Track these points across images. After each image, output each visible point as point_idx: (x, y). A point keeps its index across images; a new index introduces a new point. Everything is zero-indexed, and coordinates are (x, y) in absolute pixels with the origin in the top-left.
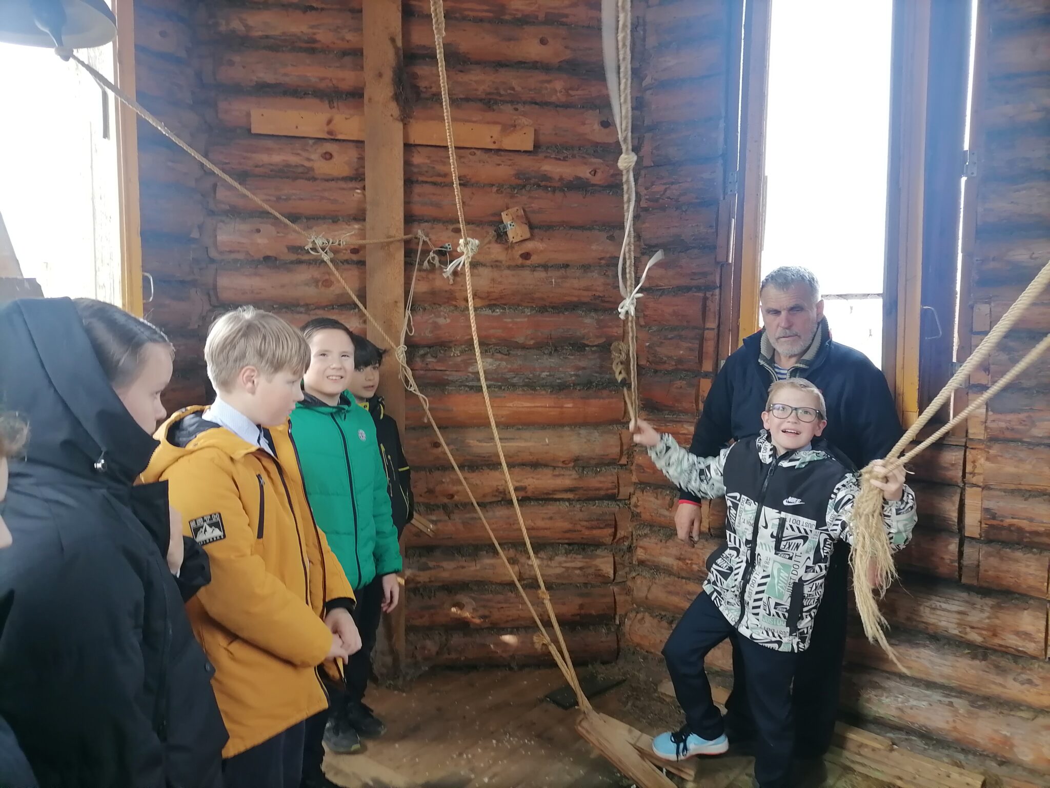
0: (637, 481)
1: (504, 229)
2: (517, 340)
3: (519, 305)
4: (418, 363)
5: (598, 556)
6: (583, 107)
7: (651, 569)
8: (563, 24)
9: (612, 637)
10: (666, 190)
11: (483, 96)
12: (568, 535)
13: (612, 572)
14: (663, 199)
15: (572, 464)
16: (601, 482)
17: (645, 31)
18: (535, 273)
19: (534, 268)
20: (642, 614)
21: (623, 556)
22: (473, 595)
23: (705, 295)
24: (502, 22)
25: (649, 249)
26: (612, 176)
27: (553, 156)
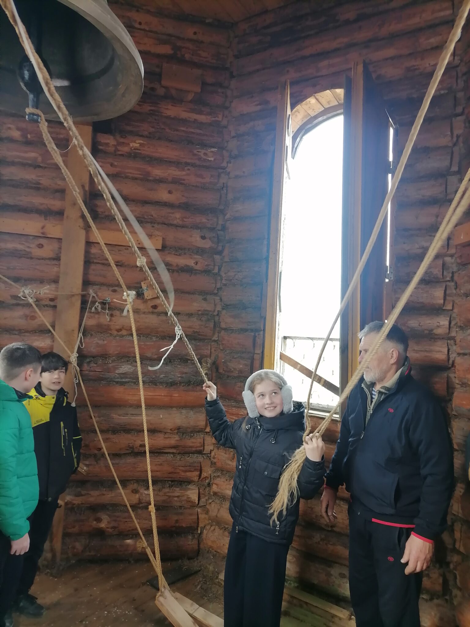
1: (142, 291)
2: (147, 355)
3: (149, 335)
4: (86, 367)
5: (189, 489)
6: (192, 228)
7: (220, 498)
8: (182, 184)
9: (195, 542)
10: (235, 275)
12: (171, 475)
13: (197, 499)
14: (234, 280)
15: (176, 431)
16: (193, 442)
17: (227, 190)
18: (159, 317)
19: (159, 314)
20: (214, 527)
21: (205, 489)
23: (255, 334)
24: (148, 180)
25: (226, 307)
26: (207, 265)
27: (173, 253)
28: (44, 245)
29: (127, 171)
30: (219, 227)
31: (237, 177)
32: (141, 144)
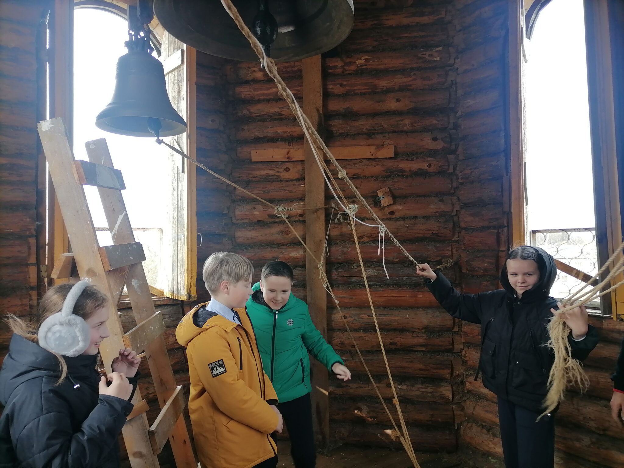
0: (464, 341)
1: (378, 200)
2: (389, 259)
4: (333, 273)
5: (442, 386)
6: (422, 131)
7: (475, 396)
8: (409, 90)
9: (453, 437)
10: (472, 172)
11: (367, 132)
12: (423, 372)
13: (451, 396)
14: (471, 178)
15: (424, 330)
16: (442, 341)
17: (456, 88)
18: (397, 222)
19: (397, 219)
20: (471, 424)
21: (458, 387)
22: (367, 404)
23: (498, 230)
24: (376, 93)
25: (465, 206)
26: (440, 167)
27: (406, 159)
28: (290, 168)
29: (355, 88)
30: (451, 126)
31: (465, 72)
32: (366, 60)
